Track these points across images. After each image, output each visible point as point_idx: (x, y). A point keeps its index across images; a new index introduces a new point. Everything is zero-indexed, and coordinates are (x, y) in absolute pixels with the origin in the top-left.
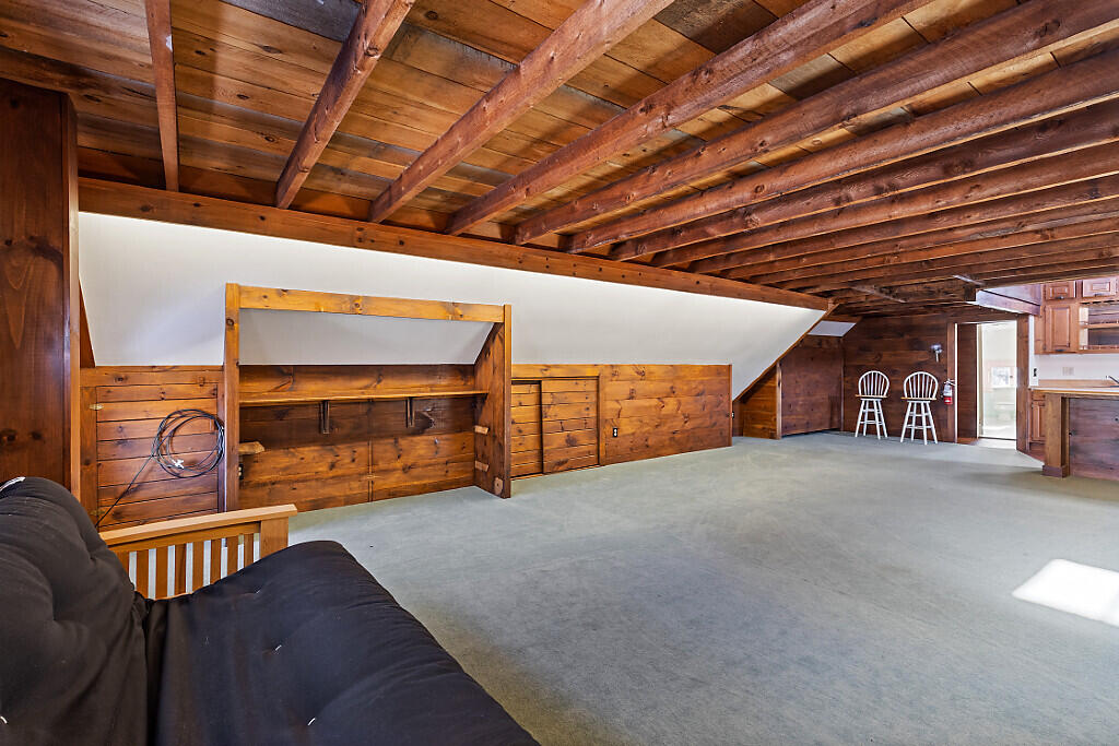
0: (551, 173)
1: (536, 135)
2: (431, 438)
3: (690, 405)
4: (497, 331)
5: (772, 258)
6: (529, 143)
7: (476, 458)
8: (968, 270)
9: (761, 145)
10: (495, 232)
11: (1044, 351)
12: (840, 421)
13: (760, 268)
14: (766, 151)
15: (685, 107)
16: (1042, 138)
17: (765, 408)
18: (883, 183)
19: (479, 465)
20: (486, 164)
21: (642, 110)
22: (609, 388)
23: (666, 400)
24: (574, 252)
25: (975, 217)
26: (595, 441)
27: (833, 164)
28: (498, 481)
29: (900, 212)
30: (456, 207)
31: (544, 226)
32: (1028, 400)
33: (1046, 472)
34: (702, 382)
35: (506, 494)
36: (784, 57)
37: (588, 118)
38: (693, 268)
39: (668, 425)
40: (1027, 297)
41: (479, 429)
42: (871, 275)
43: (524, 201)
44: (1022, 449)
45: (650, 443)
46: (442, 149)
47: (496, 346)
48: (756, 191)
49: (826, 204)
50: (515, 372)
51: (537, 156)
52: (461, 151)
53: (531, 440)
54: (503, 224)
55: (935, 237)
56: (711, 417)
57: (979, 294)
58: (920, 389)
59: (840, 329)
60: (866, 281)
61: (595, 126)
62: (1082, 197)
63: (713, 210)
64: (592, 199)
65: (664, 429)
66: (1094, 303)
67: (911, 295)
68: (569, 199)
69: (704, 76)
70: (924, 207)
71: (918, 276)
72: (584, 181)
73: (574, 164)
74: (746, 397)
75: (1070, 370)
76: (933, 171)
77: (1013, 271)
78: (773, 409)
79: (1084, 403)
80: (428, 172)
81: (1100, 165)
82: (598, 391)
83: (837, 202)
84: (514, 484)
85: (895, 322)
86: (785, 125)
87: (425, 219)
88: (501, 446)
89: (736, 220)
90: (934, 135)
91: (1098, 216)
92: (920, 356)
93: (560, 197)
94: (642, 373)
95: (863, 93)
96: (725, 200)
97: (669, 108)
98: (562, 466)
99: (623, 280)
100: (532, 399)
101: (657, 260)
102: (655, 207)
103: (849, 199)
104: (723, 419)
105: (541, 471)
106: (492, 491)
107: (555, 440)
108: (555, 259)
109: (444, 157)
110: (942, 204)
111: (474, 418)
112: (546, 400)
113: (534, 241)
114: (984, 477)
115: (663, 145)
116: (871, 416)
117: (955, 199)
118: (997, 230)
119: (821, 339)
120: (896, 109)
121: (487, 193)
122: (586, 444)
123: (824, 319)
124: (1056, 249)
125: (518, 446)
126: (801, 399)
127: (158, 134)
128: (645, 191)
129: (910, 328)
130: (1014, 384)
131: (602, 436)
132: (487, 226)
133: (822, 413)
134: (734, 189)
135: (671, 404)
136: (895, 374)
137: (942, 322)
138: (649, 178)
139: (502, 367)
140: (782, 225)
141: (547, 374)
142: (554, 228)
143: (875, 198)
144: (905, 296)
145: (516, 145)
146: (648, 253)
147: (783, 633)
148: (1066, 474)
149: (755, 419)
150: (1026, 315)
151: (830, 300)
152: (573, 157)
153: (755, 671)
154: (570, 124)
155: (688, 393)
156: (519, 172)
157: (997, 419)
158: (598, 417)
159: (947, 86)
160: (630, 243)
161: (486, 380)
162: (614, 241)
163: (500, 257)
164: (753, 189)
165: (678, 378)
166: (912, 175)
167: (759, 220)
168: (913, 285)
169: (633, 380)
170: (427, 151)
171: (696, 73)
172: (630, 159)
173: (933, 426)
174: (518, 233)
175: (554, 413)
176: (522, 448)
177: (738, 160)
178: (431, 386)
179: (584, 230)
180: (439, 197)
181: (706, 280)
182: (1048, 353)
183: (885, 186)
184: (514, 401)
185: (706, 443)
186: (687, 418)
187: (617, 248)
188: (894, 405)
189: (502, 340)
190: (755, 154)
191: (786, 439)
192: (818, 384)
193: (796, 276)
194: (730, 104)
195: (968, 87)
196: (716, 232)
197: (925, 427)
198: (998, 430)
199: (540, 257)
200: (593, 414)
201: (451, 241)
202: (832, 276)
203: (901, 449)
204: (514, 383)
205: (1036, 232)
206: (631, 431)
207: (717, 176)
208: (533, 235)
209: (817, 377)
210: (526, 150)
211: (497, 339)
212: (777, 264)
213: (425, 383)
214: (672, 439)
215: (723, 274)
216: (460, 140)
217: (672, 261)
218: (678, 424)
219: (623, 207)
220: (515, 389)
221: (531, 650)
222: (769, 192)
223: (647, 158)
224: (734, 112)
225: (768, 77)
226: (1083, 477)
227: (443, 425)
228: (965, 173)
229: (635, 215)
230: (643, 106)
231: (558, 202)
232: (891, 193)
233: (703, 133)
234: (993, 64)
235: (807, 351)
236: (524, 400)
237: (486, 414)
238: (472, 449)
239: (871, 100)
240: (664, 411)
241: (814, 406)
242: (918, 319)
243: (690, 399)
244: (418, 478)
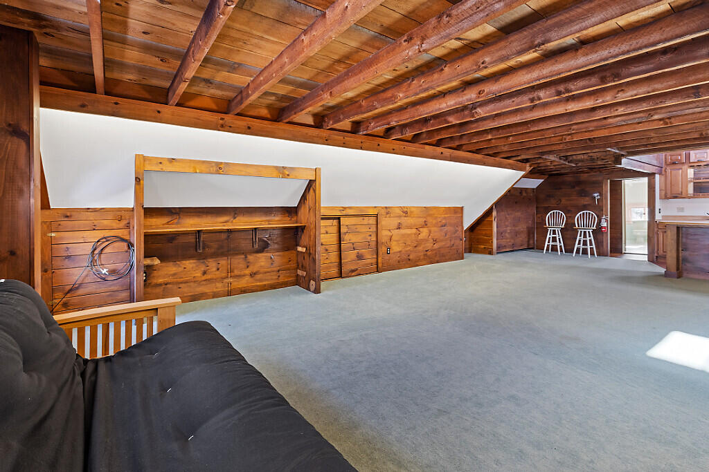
0: (346, 82)
1: (336, 57)
2: (269, 254)
3: (437, 233)
4: (311, 184)
5: (490, 137)
6: (331, 62)
7: (298, 268)
8: (616, 145)
9: (483, 63)
10: (310, 121)
11: (665, 197)
12: (534, 243)
13: (482, 144)
14: (486, 67)
15: (433, 39)
16: (664, 59)
17: (486, 235)
18: (561, 88)
19: (300, 272)
20: (303, 77)
21: (405, 41)
22: (384, 222)
23: (421, 229)
24: (361, 133)
25: (621, 110)
26: (375, 257)
27: (530, 75)
28: (312, 282)
29: (573, 107)
30: (284, 104)
31: (342, 117)
32: (655, 228)
33: (666, 275)
34: (445, 218)
35: (317, 291)
36: (497, 6)
37: (370, 46)
38: (439, 143)
39: (423, 246)
40: (655, 162)
41: (300, 249)
42: (554, 148)
43: (328, 100)
44: (651, 260)
45: (411, 257)
46: (275, 66)
47: (311, 195)
48: (479, 93)
49: (524, 102)
50: (323, 212)
51: (337, 71)
52: (287, 68)
53: (334, 257)
54: (315, 116)
55: (595, 124)
56: (451, 241)
57: (624, 160)
58: (585, 222)
59: (534, 183)
60: (550, 152)
61: (375, 51)
62: (689, 97)
63: (451, 106)
64: (373, 98)
65: (420, 248)
66: (697, 166)
67: (582, 161)
68: (358, 99)
69: (445, 19)
70: (588, 103)
71: (584, 148)
72: (368, 87)
73: (361, 76)
74: (473, 228)
75: (682, 210)
76: (594, 80)
77: (646, 146)
78: (491, 235)
79: (691, 231)
80: (266, 81)
81: (701, 76)
82: (377, 224)
83: (532, 100)
84: (323, 285)
85: (568, 179)
86: (498, 51)
87: (264, 112)
88: (314, 260)
89: (466, 112)
90: (594, 57)
91: (699, 110)
92: (586, 201)
93: (352, 98)
94: (406, 212)
95: (549, 30)
96: (460, 99)
97: (423, 39)
98: (354, 272)
99: (394, 151)
100: (335, 229)
101: (415, 139)
102: (414, 104)
103: (539, 99)
104: (458, 242)
105: (340, 276)
106: (308, 289)
107: (349, 256)
108: (350, 138)
109: (277, 72)
110: (600, 102)
111: (296, 241)
112: (343, 230)
113: (335, 126)
114: (627, 278)
115: (419, 64)
116: (554, 239)
117: (608, 99)
118: (635, 119)
119: (522, 190)
120: (570, 40)
121: (304, 95)
122: (370, 258)
123: (524, 177)
124: (673, 131)
125: (326, 259)
126: (509, 228)
127: (91, 58)
128: (408, 93)
129: (579, 183)
130: (646, 218)
131: (380, 253)
132: (305, 117)
133: (522, 238)
134: (465, 92)
135: (424, 233)
136: (570, 212)
137: (600, 178)
138: (409, 85)
139: (315, 208)
140: (497, 115)
141: (344, 213)
142: (349, 118)
143: (556, 98)
144: (577, 162)
145: (324, 64)
146: (409, 134)
147: (498, 380)
148: (679, 277)
149: (479, 242)
150: (654, 174)
151: (528, 165)
152: (361, 71)
153: (480, 405)
154: (358, 50)
155: (435, 226)
156: (325, 82)
157: (635, 241)
158: (377, 241)
159: (602, 25)
160: (397, 127)
161: (304, 217)
162: (388, 126)
163: (314, 137)
164: (477, 92)
165: (430, 215)
166: (581, 83)
167: (481, 112)
168: (581, 155)
169: (400, 217)
170: (266, 68)
171: (440, 17)
172: (398, 73)
173: (594, 246)
174: (325, 122)
175: (347, 238)
176: (328, 261)
177: (467, 73)
178: (269, 221)
179: (368, 120)
180: (273, 98)
181: (447, 152)
182: (668, 198)
183: (563, 90)
184: (323, 230)
185: (447, 258)
186: (435, 241)
187: (388, 132)
188: (569, 232)
189: (315, 191)
190: (479, 69)
191: (499, 255)
192: (520, 219)
193: (506, 149)
194: (461, 37)
195: (615, 26)
196: (453, 120)
197: (589, 247)
198: (636, 250)
199: (338, 137)
200: (374, 239)
201: (281, 126)
202: (528, 149)
203: (573, 260)
204: (322, 219)
205: (660, 120)
206: (398, 250)
207: (454, 84)
208: (334, 123)
209: (518, 214)
210: (330, 67)
211: (311, 190)
212: (493, 141)
213: (264, 218)
214: (425, 255)
215: (458, 148)
216: (286, 60)
217: (425, 139)
218: (429, 245)
219: (393, 104)
220: (323, 223)
221: (333, 391)
222: (488, 94)
223: (406, 73)
224: (465, 42)
225: (487, 19)
226: (691, 279)
227: (276, 246)
228: (614, 81)
229: (401, 109)
230: (406, 38)
231: (351, 101)
232: (567, 95)
233: (445, 55)
234: (632, 11)
235: (512, 198)
236: (330, 230)
237: (304, 239)
238: (295, 262)
239: (553, 34)
240: (421, 237)
241: (517, 233)
242: (584, 177)
243: (436, 229)
244: (260, 280)
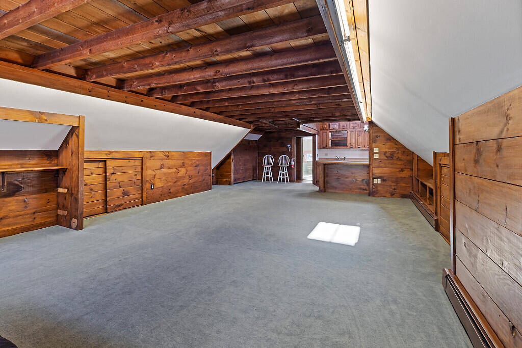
0: (105, 43)
1: (94, 20)
2: (21, 198)
3: (192, 171)
4: (74, 130)
5: (227, 104)
6: (90, 24)
7: (58, 208)
8: (296, 116)
9: (216, 51)
10: (72, 72)
11: (320, 148)
12: (256, 176)
13: (223, 108)
14: (218, 55)
15: (178, 25)
16: (314, 70)
17: (227, 172)
18: (266, 78)
19: (60, 212)
20: (61, 29)
21: (157, 21)
22: (149, 163)
23: (180, 169)
24: (125, 89)
25: (297, 97)
26: (140, 192)
27: (246, 66)
28: (75, 221)
29: (273, 91)
30: (40, 52)
31: (105, 73)
32: (315, 164)
33: (320, 191)
34: (198, 160)
35: (80, 227)
36: (220, 13)
37: (126, 18)
38: (192, 105)
39: (181, 181)
40: (315, 128)
41: (60, 190)
42: (266, 115)
43: (87, 56)
44: (314, 183)
45: (171, 191)
46: (22, 13)
47: (73, 140)
48: (216, 72)
49: (244, 83)
50: (86, 156)
51: (96, 32)
52: (36, 17)
53: (99, 195)
54: (77, 68)
55: (285, 103)
56: (202, 176)
57: (301, 126)
58: (284, 161)
59: (256, 137)
60: (264, 118)
61: (131, 24)
62: (325, 94)
63: (197, 78)
64: (133, 62)
65: (179, 183)
66: (335, 132)
67: (281, 124)
68: (120, 60)
69: (186, 13)
70: (280, 90)
71: (282, 117)
72: (129, 52)
73: (119, 41)
74: (218, 167)
75: (326, 155)
76: (282, 76)
77: (310, 118)
78: (230, 172)
79: (329, 166)
80: (10, 25)
81: (329, 83)
82: (142, 166)
83: (250, 83)
84: (86, 221)
85: (276, 135)
86: (226, 45)
87: (14, 56)
88: (77, 200)
89: (209, 84)
90: (280, 61)
91: (330, 101)
92: (284, 149)
93: (115, 58)
94: (167, 156)
95: (254, 38)
96: (203, 74)
97: (170, 24)
98: (119, 207)
99: (155, 107)
100: (101, 171)
101: (174, 99)
102: (171, 72)
103: (254, 83)
104: (207, 177)
105: (106, 211)
106: (70, 227)
107: (115, 194)
108: (114, 92)
109: (24, 18)
110: (286, 90)
111: (57, 183)
112: (109, 171)
113: (98, 80)
114: (302, 195)
115: (170, 42)
116: (268, 173)
117: (289, 89)
118: (303, 102)
119: (249, 141)
120: (267, 48)
121: (63, 47)
122: (135, 194)
123: (250, 132)
124: (321, 111)
125: (88, 198)
126: (241, 167)
128: (162, 63)
129: (280, 138)
130: (311, 159)
131: (145, 189)
132: (65, 66)
133: (249, 173)
134: (207, 70)
135: (182, 171)
136: (276, 157)
137: (290, 136)
138: (164, 57)
139: (77, 152)
140: (230, 90)
141: (110, 156)
142: (111, 74)
143: (263, 83)
144: (279, 125)
145: (83, 23)
146: (169, 95)
147: (225, 272)
148: (325, 191)
149: (223, 176)
150: (315, 135)
151: (252, 125)
152: (119, 38)
153: (211, 293)
154: (115, 19)
155: (191, 166)
156: (85, 40)
157: (308, 173)
158: (142, 179)
159: (281, 43)
160: (158, 89)
161: (65, 160)
162: (149, 87)
163: (76, 87)
164: (215, 71)
165: (187, 158)
166: (275, 77)
167: (219, 86)
168: (280, 121)
169: (162, 159)
170: (11, 12)
171: (183, 10)
172: (154, 45)
173: (288, 177)
174: (88, 75)
175: (113, 179)
176: (93, 200)
177: (205, 56)
178: (21, 164)
179: (132, 79)
180: (25, 44)
181: (199, 112)
182: (321, 148)
183: (266, 79)
184: (86, 172)
185: (200, 189)
186: (191, 177)
187: (151, 92)
188: (275, 168)
189: (78, 136)
190: (213, 55)
191: (235, 185)
192: (248, 159)
193: (238, 113)
194: (200, 28)
195: (289, 45)
196: (200, 89)
197: (285, 177)
198: (308, 177)
199: (104, 91)
200: (139, 177)
201: (35, 73)
202: (251, 114)
203: (278, 186)
204: (86, 162)
205: (315, 104)
206: (161, 185)
207: (198, 62)
208: (98, 77)
209: (247, 157)
210: (88, 27)
211: (74, 136)
212: (230, 107)
213: (17, 162)
214: (183, 188)
215: (207, 109)
216: (35, 10)
217: (181, 100)
218: (186, 181)
219: (150, 69)
220: (86, 165)
222: (221, 74)
223: (162, 47)
224: (204, 34)
225: (216, 20)
226: (332, 193)
227: (31, 189)
228: (291, 79)
229: (159, 75)
230: (157, 19)
231: (113, 61)
232: (268, 82)
233: (190, 40)
234: (295, 39)
235: (243, 146)
236: (94, 171)
237: (66, 181)
238: (55, 202)
239: (256, 42)
240: (179, 175)
241: (246, 170)
242: (283, 134)
243: (192, 168)
244: (8, 225)
